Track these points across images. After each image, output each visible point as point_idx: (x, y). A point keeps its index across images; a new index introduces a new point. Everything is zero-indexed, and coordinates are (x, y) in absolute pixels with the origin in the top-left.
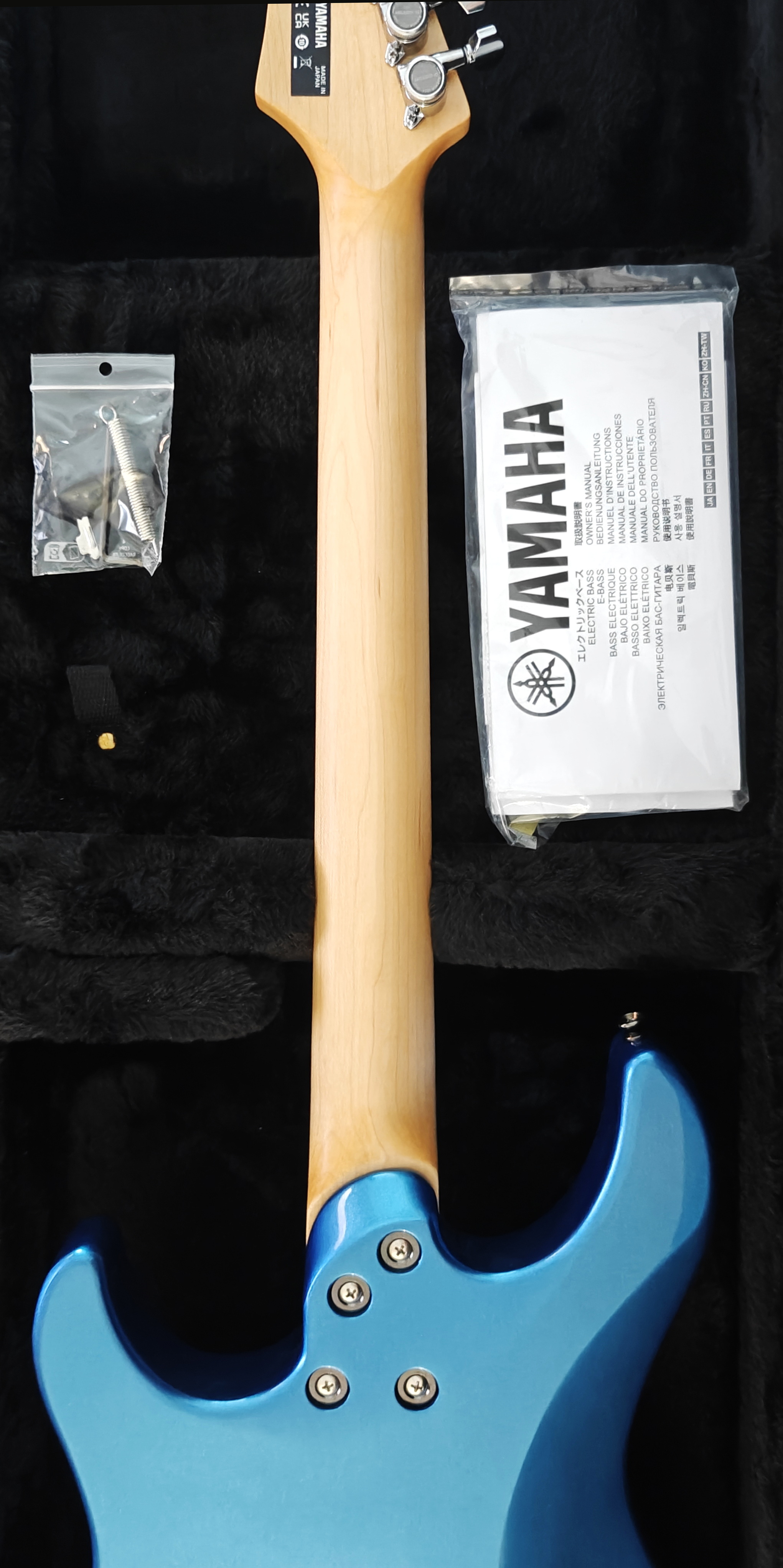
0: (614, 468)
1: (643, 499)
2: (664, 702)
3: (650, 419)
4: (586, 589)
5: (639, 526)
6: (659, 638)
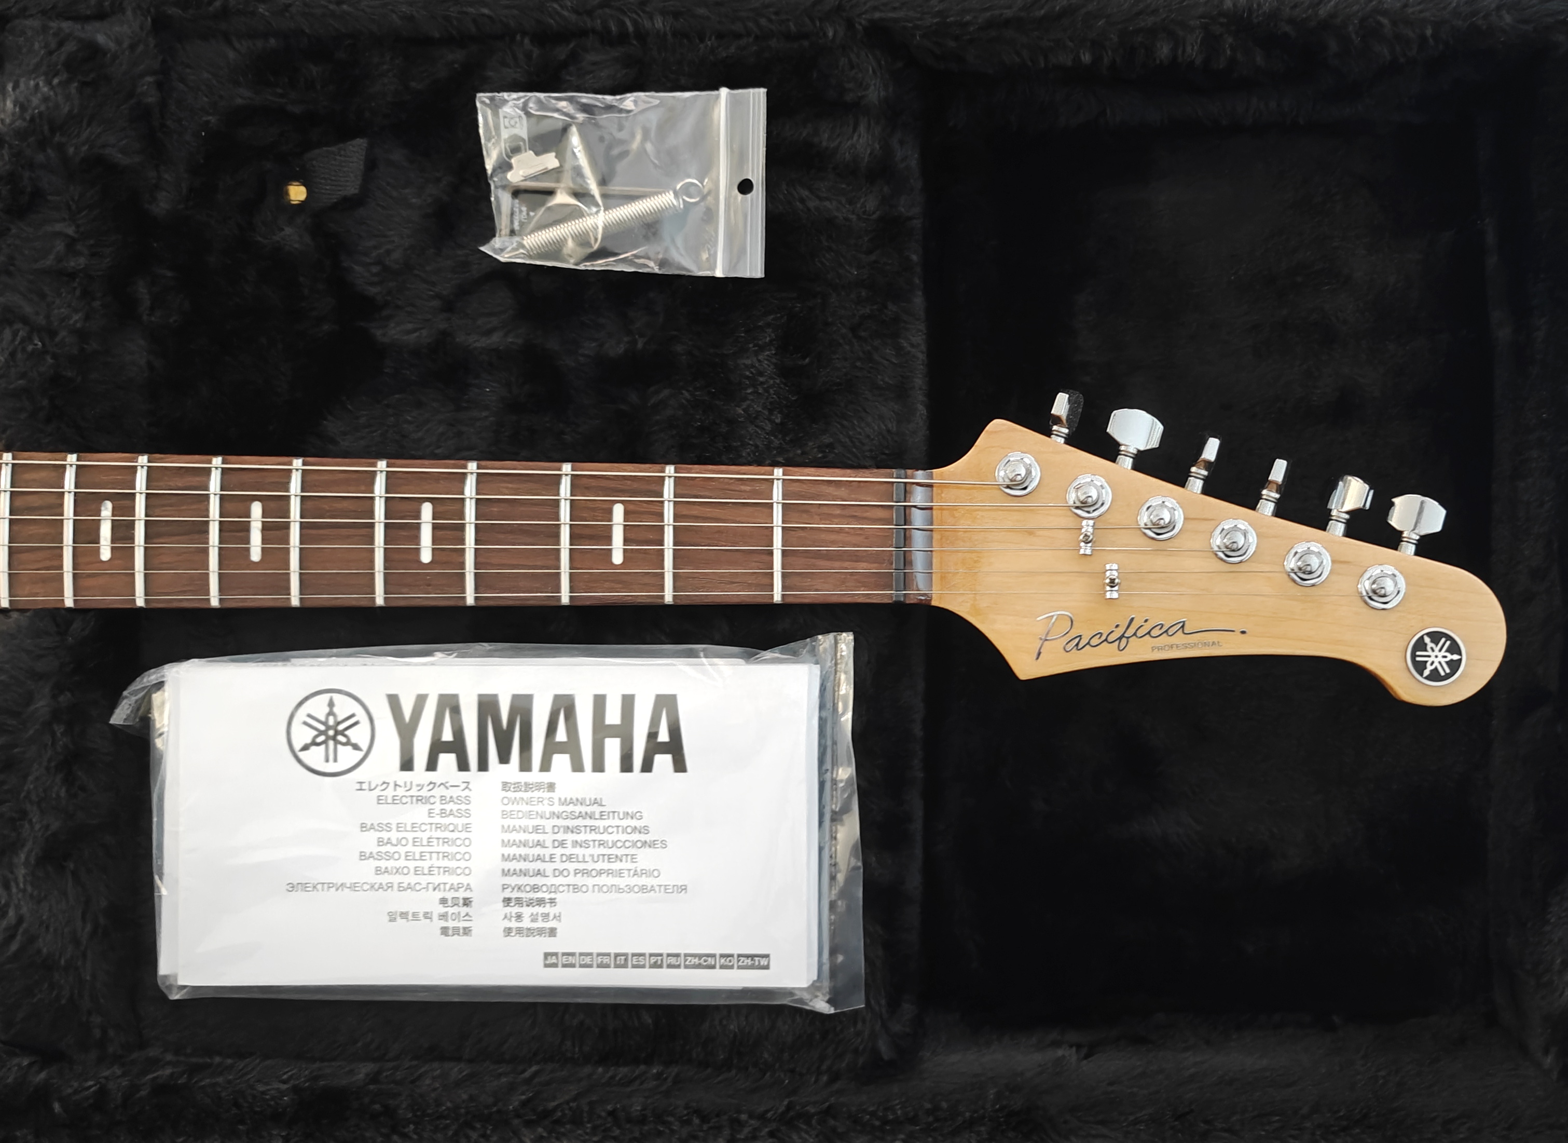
0: (598, 837)
1: (557, 873)
2: (296, 891)
3: (660, 886)
4: (448, 793)
5: (522, 865)
6: (381, 887)
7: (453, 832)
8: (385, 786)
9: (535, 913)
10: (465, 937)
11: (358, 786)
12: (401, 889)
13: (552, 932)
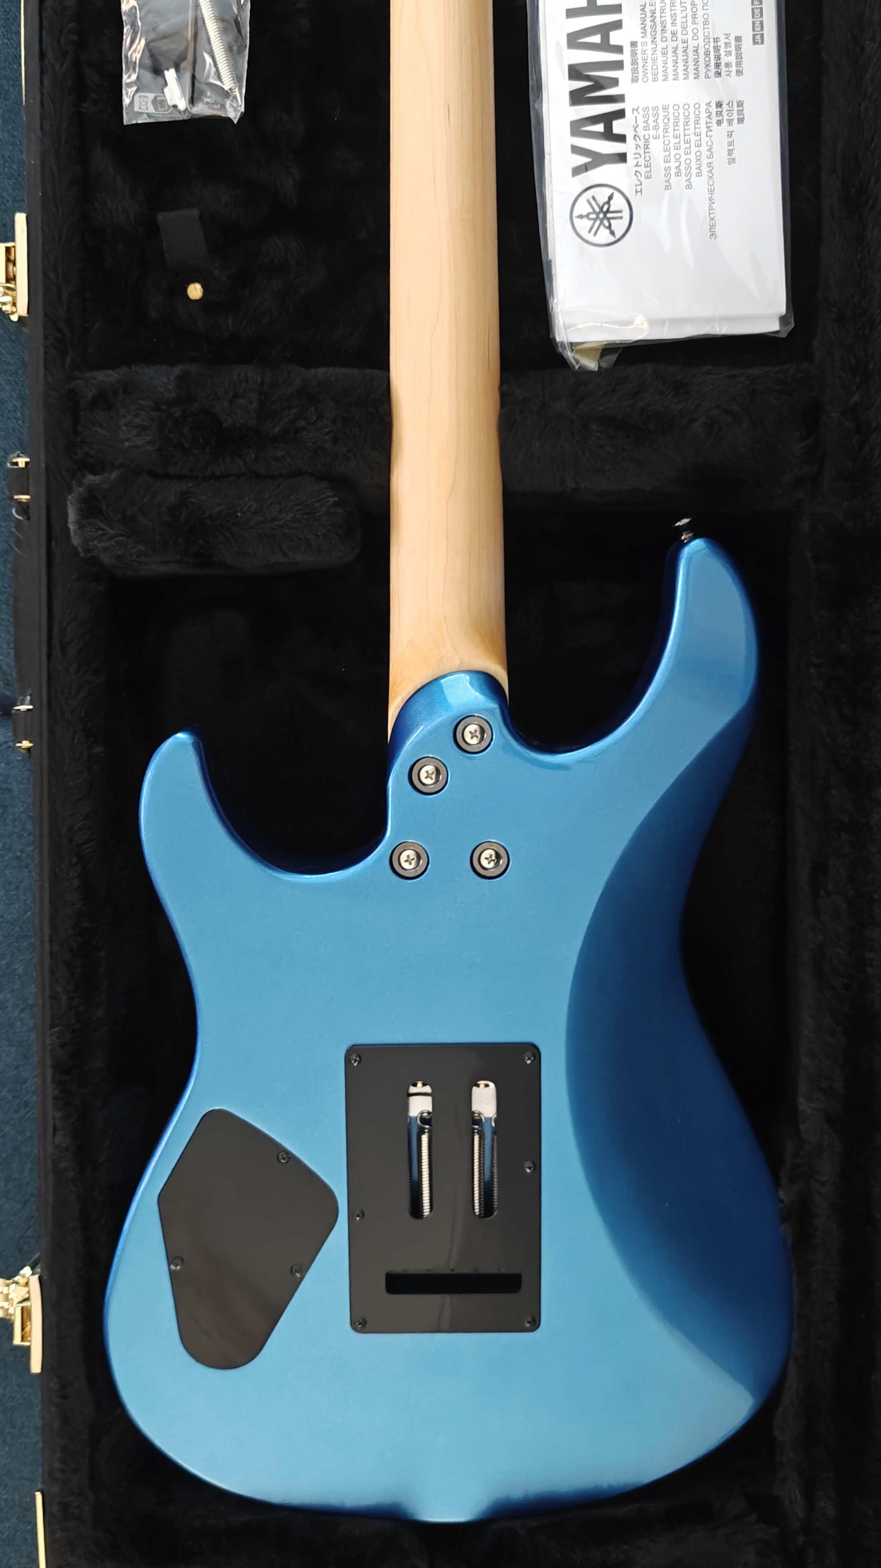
0: (668, 7)
1: (695, 37)
2: (715, 232)
4: (642, 125)
5: (691, 63)
6: (710, 171)
7: (668, 119)
8: (638, 174)
9: (725, 53)
10: (743, 105)
11: (639, 194)
12: (711, 156)
13: (738, 39)
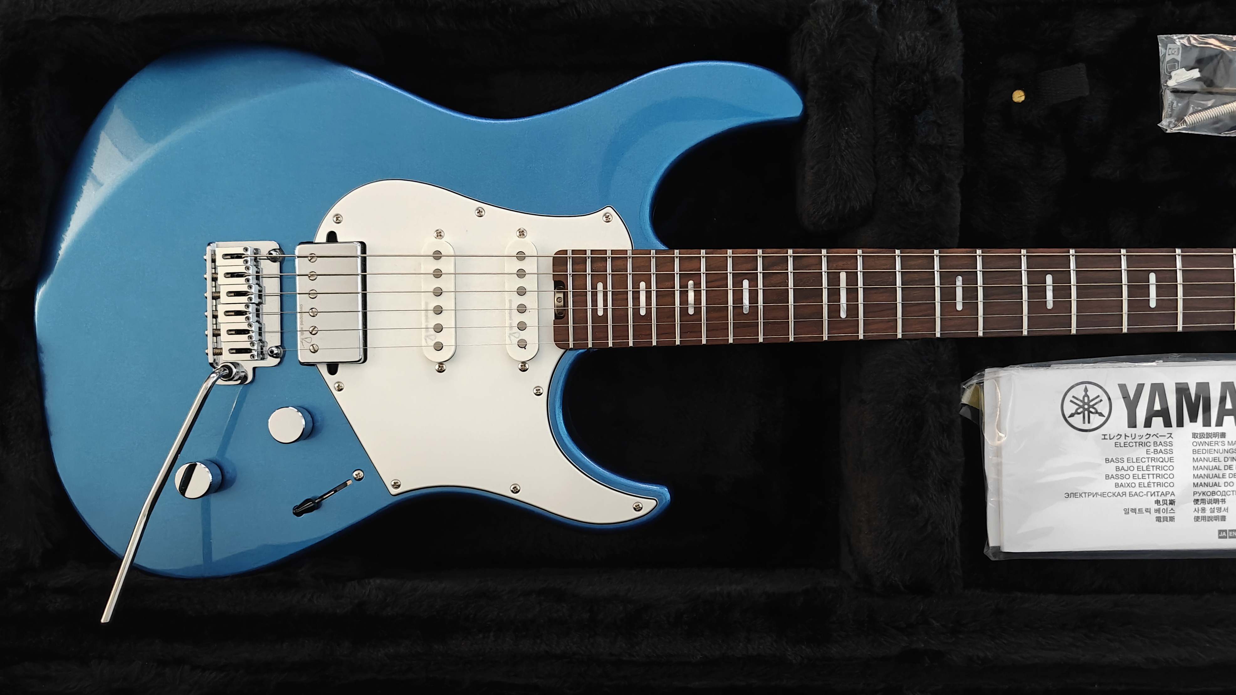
1: (1226, 485)
2: (1070, 497)
4: (1158, 440)
6: (1119, 494)
7: (1162, 462)
8: (1119, 436)
9: (1213, 508)
10: (1170, 522)
11: (1103, 437)
12: (1131, 495)
13: (1223, 518)
